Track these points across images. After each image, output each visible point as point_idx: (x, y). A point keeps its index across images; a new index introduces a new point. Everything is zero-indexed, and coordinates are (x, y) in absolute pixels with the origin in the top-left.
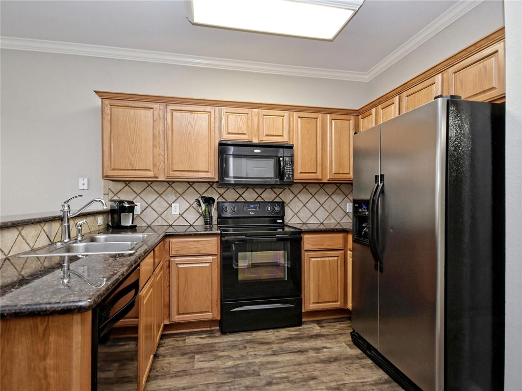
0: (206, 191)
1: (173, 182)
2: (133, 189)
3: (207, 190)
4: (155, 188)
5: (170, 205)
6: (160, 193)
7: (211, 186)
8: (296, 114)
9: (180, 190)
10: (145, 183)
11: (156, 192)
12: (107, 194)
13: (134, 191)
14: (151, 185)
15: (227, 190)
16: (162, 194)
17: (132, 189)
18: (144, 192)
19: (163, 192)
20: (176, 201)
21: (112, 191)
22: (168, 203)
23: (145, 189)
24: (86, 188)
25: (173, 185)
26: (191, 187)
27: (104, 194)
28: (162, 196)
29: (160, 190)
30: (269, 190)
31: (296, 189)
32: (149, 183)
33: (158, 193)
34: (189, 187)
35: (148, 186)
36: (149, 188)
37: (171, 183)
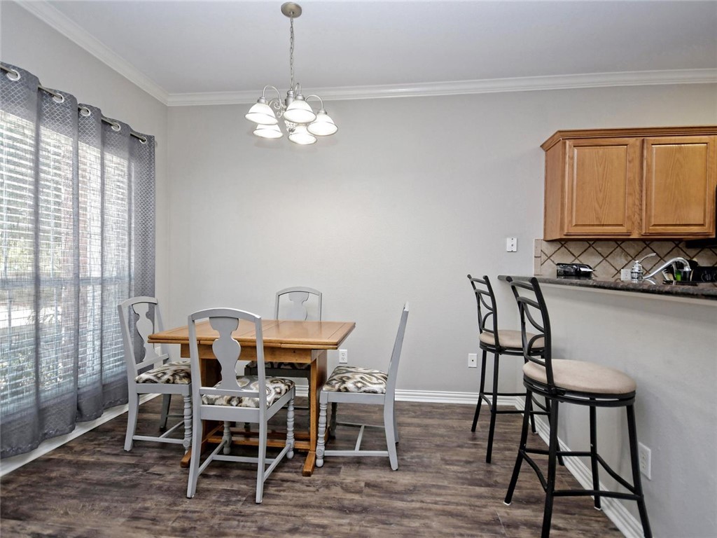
0: (669, 253)
1: (623, 240)
2: (571, 250)
3: (671, 251)
4: (599, 249)
5: (619, 272)
6: (605, 255)
7: (677, 246)
9: (632, 252)
10: (585, 243)
11: (600, 254)
13: (571, 253)
14: (594, 245)
15: (700, 252)
16: (608, 256)
17: (569, 251)
18: (584, 254)
19: (609, 254)
20: (627, 267)
21: (544, 253)
22: (616, 269)
23: (585, 251)
24: (515, 249)
25: (623, 245)
26: (648, 248)
27: (535, 257)
28: (607, 259)
29: (605, 251)
32: (591, 242)
33: (602, 256)
34: (645, 248)
35: (589, 247)
36: (591, 250)
37: (619, 243)
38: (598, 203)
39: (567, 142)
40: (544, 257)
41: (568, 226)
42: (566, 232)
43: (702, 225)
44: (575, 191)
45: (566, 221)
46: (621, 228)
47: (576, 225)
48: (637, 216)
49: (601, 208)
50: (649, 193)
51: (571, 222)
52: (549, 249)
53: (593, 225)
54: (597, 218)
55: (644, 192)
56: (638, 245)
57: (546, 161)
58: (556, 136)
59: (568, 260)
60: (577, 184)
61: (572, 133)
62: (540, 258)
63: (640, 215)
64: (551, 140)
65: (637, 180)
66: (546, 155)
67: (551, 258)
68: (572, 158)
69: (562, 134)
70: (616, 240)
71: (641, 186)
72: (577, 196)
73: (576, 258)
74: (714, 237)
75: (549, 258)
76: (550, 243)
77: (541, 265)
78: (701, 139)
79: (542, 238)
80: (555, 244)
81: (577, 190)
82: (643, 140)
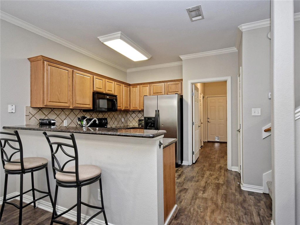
1: (64, 109)
2: (44, 112)
4: (55, 112)
5: (63, 121)
6: (58, 115)
7: (81, 111)
8: (116, 83)
9: (67, 113)
10: (50, 109)
11: (56, 114)
12: (28, 116)
18: (50, 114)
19: (59, 114)
20: (66, 119)
21: (31, 114)
22: (62, 120)
24: (14, 112)
26: (72, 112)
27: (26, 116)
28: (59, 116)
29: (58, 113)
30: (101, 113)
31: (118, 113)
32: (52, 109)
35: (52, 111)
36: (52, 112)
37: (63, 109)
38: (59, 93)
39: (45, 62)
40: (31, 116)
41: (46, 102)
42: (45, 104)
43: (89, 105)
44: (49, 86)
45: (45, 99)
46: (67, 104)
47: (50, 102)
48: (72, 100)
49: (59, 95)
50: (75, 91)
51: (48, 100)
52: (33, 112)
53: (57, 102)
54: (58, 99)
55: (74, 90)
56: (69, 111)
57: (31, 67)
58: (39, 57)
59: (43, 117)
60: (50, 83)
61: (47, 59)
62: (29, 116)
63: (73, 99)
64: (36, 58)
65: (71, 85)
66: (31, 64)
67: (35, 116)
68: (47, 70)
69: (43, 57)
70: (62, 109)
71: (73, 88)
72: (50, 88)
73: (46, 116)
74: (92, 109)
75: (33, 116)
76: (34, 108)
77: (29, 120)
78: (89, 75)
79: (30, 106)
80: (36, 109)
81: (50, 86)
82: (73, 70)
